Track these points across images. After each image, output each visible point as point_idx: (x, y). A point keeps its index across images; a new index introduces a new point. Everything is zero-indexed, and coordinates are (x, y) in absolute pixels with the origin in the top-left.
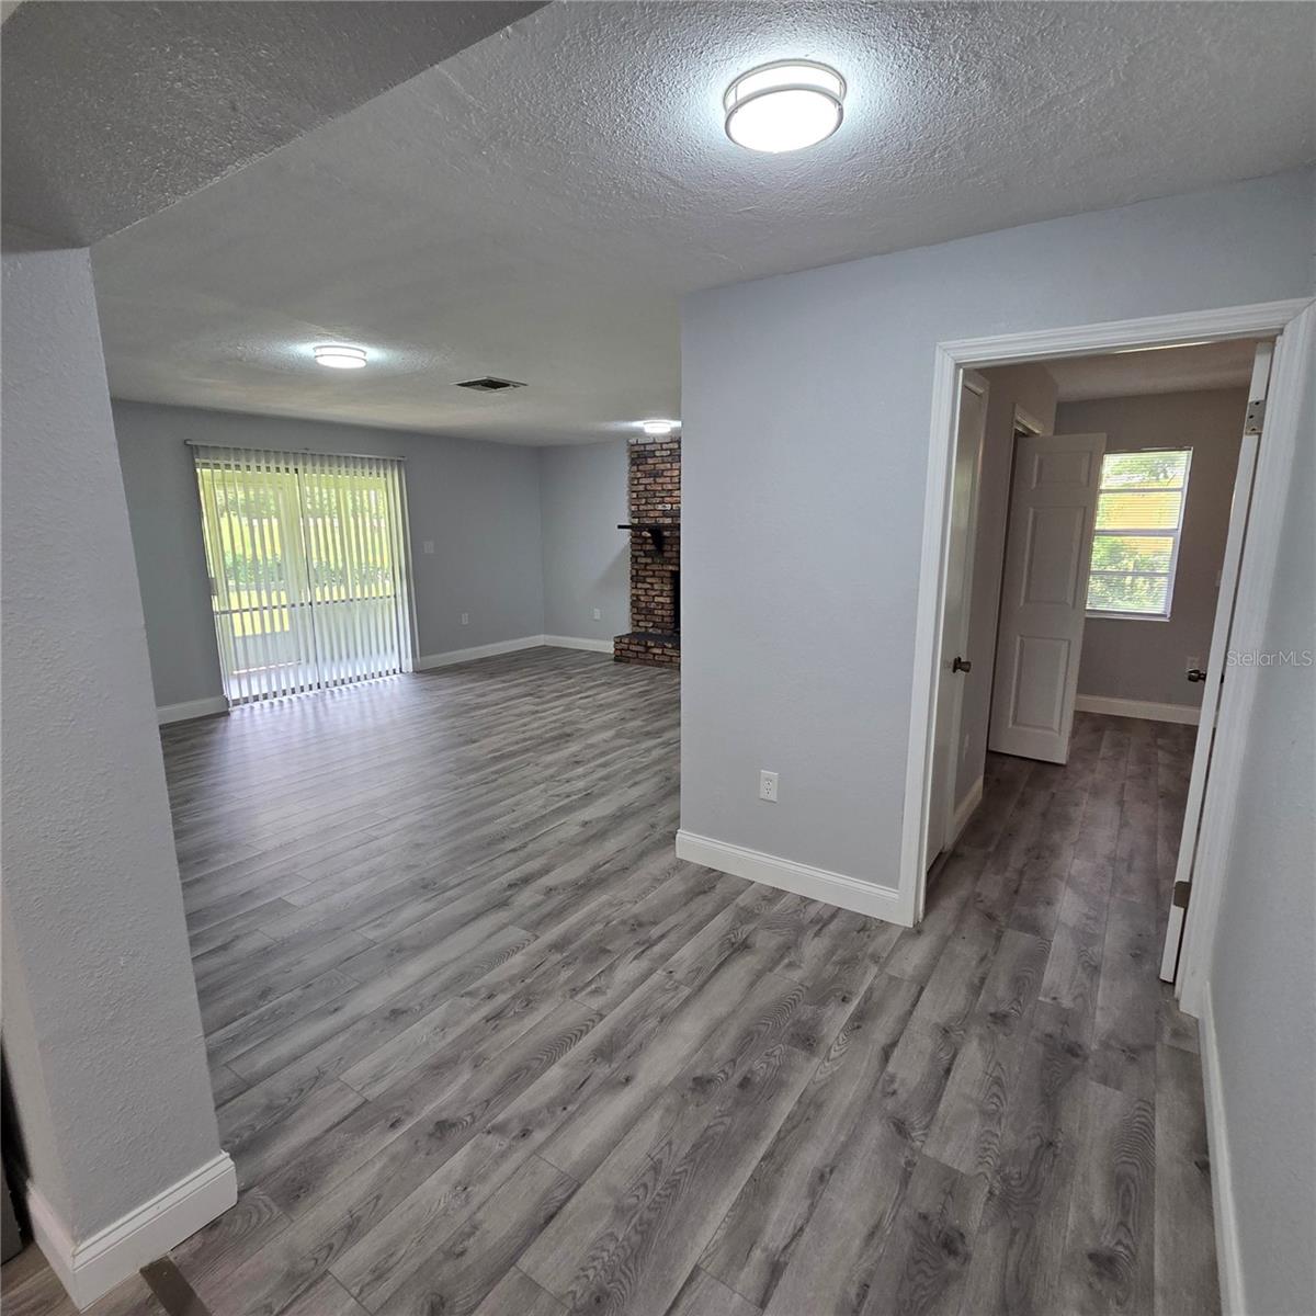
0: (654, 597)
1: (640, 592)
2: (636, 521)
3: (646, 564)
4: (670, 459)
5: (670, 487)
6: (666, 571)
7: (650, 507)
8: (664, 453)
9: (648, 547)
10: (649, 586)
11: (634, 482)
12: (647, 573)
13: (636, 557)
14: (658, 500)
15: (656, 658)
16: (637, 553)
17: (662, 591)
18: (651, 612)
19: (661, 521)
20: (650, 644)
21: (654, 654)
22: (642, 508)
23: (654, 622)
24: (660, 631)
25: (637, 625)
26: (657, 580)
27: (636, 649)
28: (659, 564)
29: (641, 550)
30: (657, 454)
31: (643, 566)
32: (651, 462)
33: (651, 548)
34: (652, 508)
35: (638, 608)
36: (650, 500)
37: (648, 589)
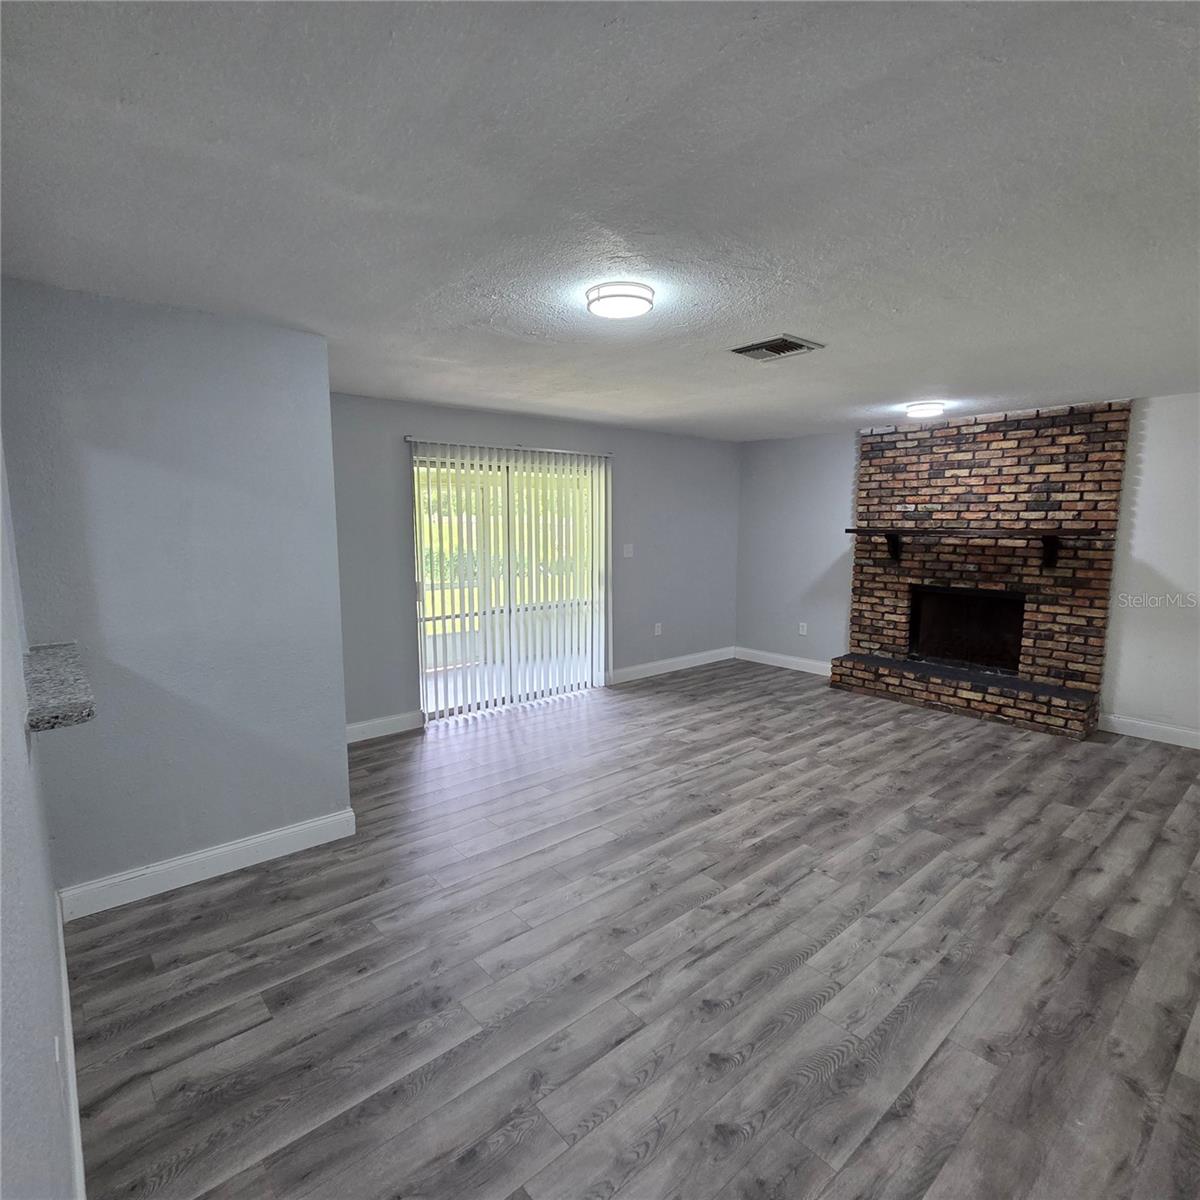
0: (883, 614)
1: (864, 608)
2: (864, 524)
3: (876, 575)
4: (917, 451)
5: (915, 484)
6: (904, 584)
7: (884, 508)
8: (909, 444)
9: (879, 555)
10: (877, 601)
11: (862, 479)
12: (876, 585)
13: (862, 566)
14: (897, 500)
15: (891, 689)
16: (863, 561)
17: (895, 607)
18: (878, 631)
19: (900, 524)
20: (881, 671)
21: (888, 685)
22: (872, 508)
23: (882, 644)
24: (890, 655)
25: (859, 646)
26: (889, 594)
27: (862, 676)
28: (894, 575)
29: (869, 558)
30: (899, 445)
31: (870, 577)
32: (890, 455)
33: (884, 556)
34: (888, 509)
35: (860, 626)
36: (885, 500)
37: (876, 604)
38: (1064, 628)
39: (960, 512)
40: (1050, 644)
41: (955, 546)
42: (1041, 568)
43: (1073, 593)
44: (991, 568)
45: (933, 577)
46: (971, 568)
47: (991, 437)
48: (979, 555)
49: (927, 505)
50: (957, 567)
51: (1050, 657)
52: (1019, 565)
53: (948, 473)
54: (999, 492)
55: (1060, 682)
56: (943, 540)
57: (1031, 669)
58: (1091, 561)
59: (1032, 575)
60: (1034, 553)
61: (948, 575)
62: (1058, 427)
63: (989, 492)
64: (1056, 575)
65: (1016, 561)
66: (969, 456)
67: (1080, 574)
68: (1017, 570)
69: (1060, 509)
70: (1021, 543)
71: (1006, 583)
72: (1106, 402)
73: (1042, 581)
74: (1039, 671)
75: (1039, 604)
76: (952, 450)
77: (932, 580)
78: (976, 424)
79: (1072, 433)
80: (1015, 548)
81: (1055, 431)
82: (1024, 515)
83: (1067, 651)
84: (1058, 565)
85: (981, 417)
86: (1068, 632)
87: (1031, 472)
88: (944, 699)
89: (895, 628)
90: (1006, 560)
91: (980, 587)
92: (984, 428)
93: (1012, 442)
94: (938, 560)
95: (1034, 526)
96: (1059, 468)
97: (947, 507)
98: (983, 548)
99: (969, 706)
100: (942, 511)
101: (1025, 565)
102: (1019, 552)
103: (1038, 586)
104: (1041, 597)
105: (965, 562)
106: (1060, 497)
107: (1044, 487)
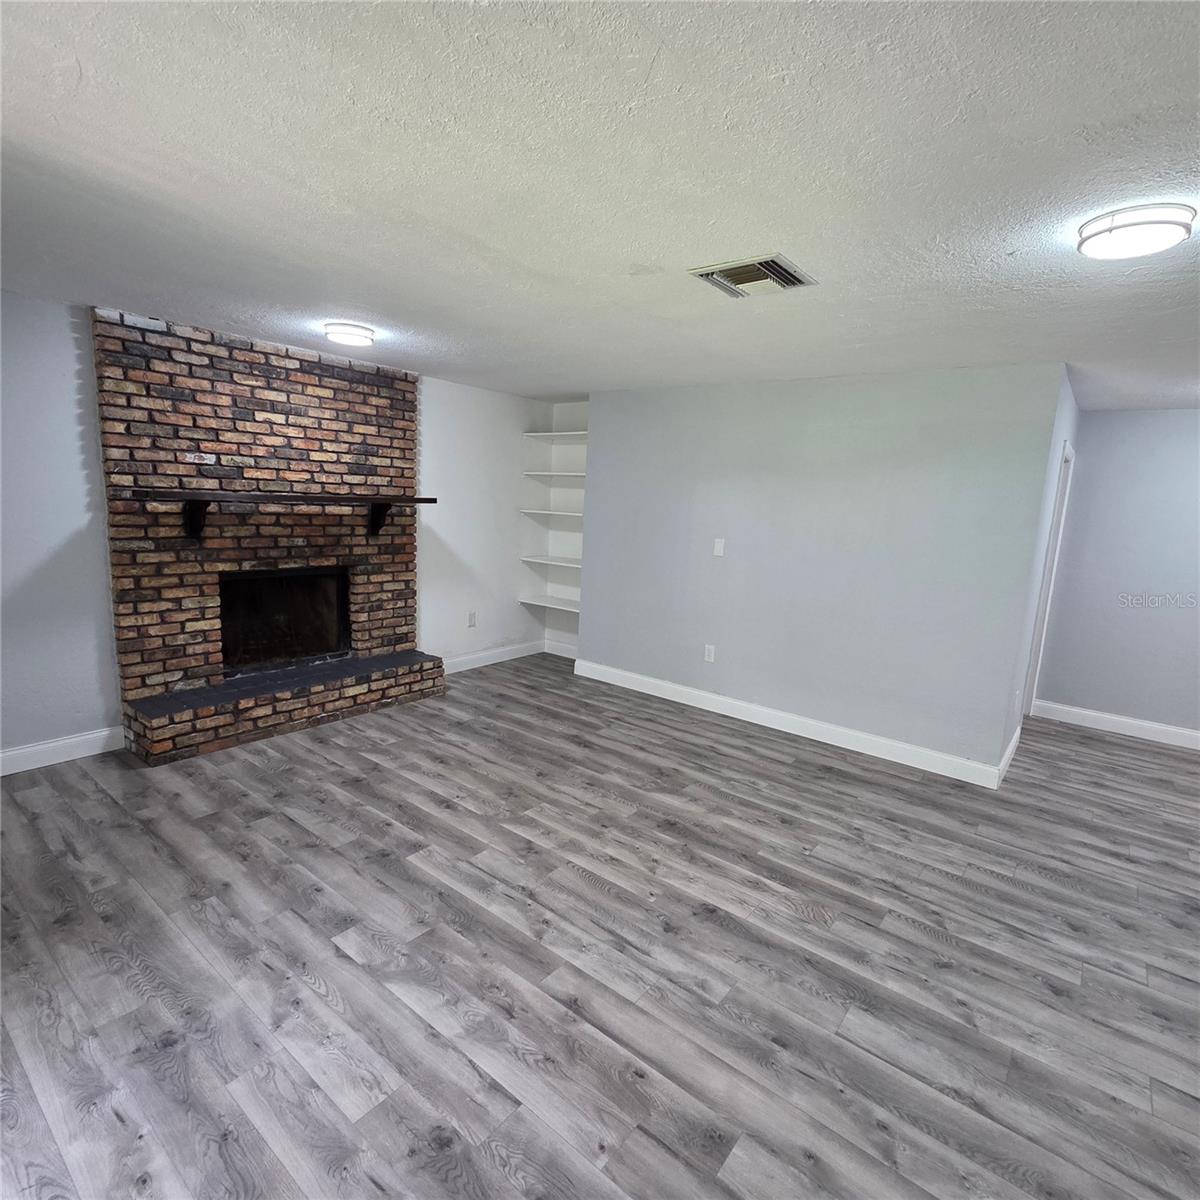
0: (183, 624)
1: (147, 620)
2: (127, 480)
3: (160, 566)
4: (209, 373)
5: (213, 424)
6: (212, 573)
7: (162, 455)
9: (163, 532)
10: (170, 605)
12: (165, 581)
13: (127, 554)
14: (185, 444)
15: (260, 724)
16: (129, 546)
17: (203, 610)
18: (179, 652)
19: (194, 483)
20: (244, 704)
21: (255, 720)
22: (139, 455)
23: (185, 670)
24: (201, 683)
25: (144, 685)
26: (189, 592)
27: (213, 724)
28: (196, 561)
29: (146, 538)
30: (178, 356)
31: (150, 570)
32: (163, 369)
33: (175, 533)
34: (170, 457)
35: (142, 652)
36: (162, 443)
37: (168, 610)
38: (390, 595)
39: (278, 470)
40: (381, 614)
41: (278, 515)
42: (367, 536)
43: (393, 559)
44: (321, 541)
45: (256, 558)
46: (300, 542)
47: (306, 379)
48: (306, 525)
49: (234, 457)
50: (283, 542)
51: (382, 627)
52: (349, 535)
53: (260, 416)
54: (322, 450)
55: (391, 648)
56: (262, 508)
57: (368, 645)
58: (404, 527)
59: (360, 545)
60: (360, 521)
61: (274, 553)
62: (368, 384)
63: (311, 448)
64: (379, 543)
65: (345, 530)
66: (282, 397)
67: (397, 541)
68: (347, 541)
69: (376, 475)
70: (347, 510)
71: (337, 557)
72: (404, 371)
73: (369, 550)
74: (375, 643)
75: (369, 574)
76: (259, 384)
77: (253, 563)
78: (288, 356)
79: (378, 396)
80: (341, 516)
81: (366, 389)
82: (348, 478)
83: (393, 617)
84: (381, 532)
85: (293, 349)
86: (393, 599)
87: (350, 431)
88: (329, 707)
89: (206, 641)
90: (334, 530)
91: (312, 564)
92: (296, 365)
93: (328, 391)
94: (258, 535)
95: (358, 491)
96: (372, 430)
97: (263, 463)
98: (310, 516)
99: (355, 703)
100: (257, 467)
101: (352, 535)
102: (346, 521)
103: (367, 555)
104: (369, 567)
105: (291, 536)
106: (376, 461)
107: (362, 448)
